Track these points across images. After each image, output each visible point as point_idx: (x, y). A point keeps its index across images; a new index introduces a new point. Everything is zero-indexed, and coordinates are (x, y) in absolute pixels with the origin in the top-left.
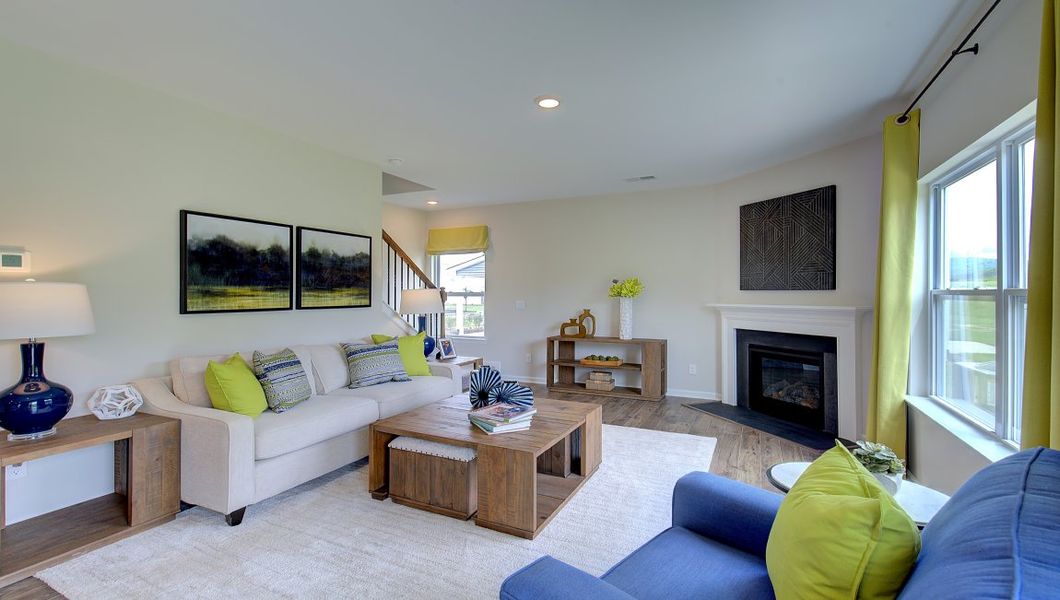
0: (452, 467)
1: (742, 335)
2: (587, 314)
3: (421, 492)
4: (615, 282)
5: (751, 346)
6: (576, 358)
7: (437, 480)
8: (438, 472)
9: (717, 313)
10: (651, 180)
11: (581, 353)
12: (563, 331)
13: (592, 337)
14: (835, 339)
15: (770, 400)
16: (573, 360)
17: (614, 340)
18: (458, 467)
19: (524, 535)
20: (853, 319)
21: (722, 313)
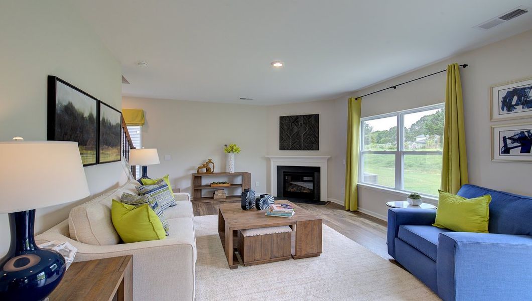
0: (283, 237)
1: (279, 168)
2: (210, 161)
3: (265, 255)
4: (226, 146)
5: (284, 172)
6: (202, 184)
7: (275, 245)
8: (275, 242)
9: (268, 160)
10: (244, 100)
11: (205, 182)
12: (198, 171)
13: (212, 173)
14: (320, 167)
15: (290, 192)
16: (201, 186)
17: (223, 174)
18: (286, 235)
19: (317, 255)
20: (326, 160)
21: (271, 160)
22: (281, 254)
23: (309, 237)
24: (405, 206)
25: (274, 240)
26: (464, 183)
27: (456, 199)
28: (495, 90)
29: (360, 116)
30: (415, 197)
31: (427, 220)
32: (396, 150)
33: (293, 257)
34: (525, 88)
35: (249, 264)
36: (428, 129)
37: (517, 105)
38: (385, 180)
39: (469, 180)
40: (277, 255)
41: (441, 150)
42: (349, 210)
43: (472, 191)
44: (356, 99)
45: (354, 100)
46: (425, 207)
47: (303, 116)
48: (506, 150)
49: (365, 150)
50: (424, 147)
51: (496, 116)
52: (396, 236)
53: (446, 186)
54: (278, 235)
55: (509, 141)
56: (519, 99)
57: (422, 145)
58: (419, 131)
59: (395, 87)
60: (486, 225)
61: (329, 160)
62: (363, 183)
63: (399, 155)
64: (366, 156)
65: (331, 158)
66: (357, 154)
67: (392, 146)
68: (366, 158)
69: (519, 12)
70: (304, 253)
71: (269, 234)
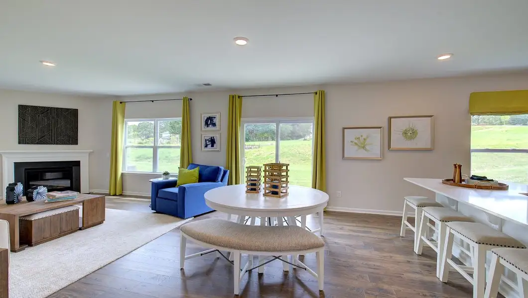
0: (72, 214)
1: (18, 165)
3: (54, 232)
5: (26, 169)
7: (64, 222)
8: (64, 220)
14: (79, 162)
18: (75, 213)
19: (101, 223)
20: (88, 154)
21: (3, 155)
22: (69, 228)
23: (95, 210)
24: (161, 180)
25: (63, 218)
26: (190, 162)
27: (186, 171)
28: (203, 116)
29: (124, 117)
30: (166, 174)
31: (173, 184)
32: (153, 145)
33: (80, 229)
34: (212, 117)
35: (37, 243)
36: (172, 127)
37: (210, 124)
38: (145, 167)
39: (192, 161)
40: (66, 230)
41: (179, 144)
42: (115, 195)
43: (193, 166)
44: (121, 103)
45: (119, 103)
46: (171, 179)
47: (57, 109)
48: (206, 146)
49: (128, 144)
50: (169, 143)
51: (203, 129)
52: (157, 197)
53: (182, 166)
54: (66, 213)
55: (207, 141)
56: (211, 122)
57: (168, 141)
58: (164, 128)
59: (153, 101)
60: (197, 180)
61: (90, 154)
62: (126, 171)
63: (155, 149)
64: (129, 150)
65: (93, 152)
66: (121, 148)
67: (141, 141)
68: (130, 151)
69: (209, 85)
70: (90, 223)
71: (59, 214)
